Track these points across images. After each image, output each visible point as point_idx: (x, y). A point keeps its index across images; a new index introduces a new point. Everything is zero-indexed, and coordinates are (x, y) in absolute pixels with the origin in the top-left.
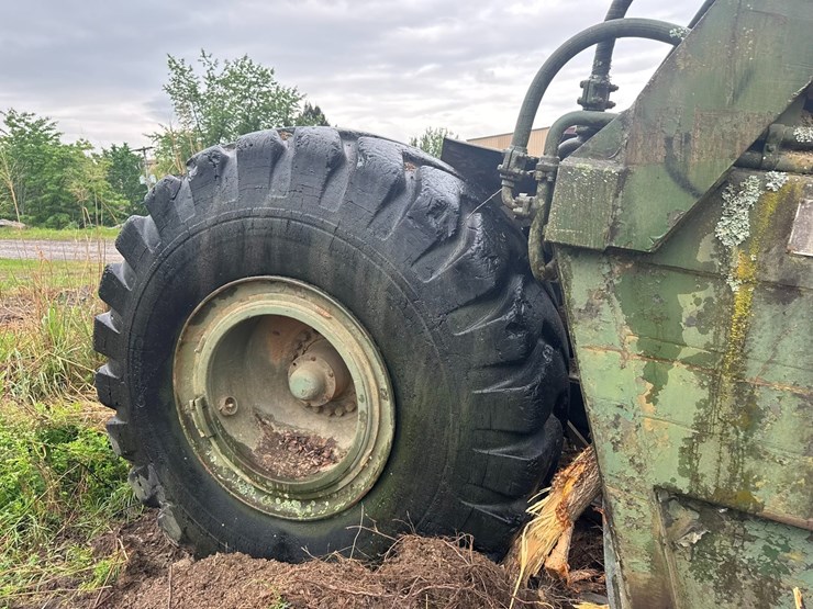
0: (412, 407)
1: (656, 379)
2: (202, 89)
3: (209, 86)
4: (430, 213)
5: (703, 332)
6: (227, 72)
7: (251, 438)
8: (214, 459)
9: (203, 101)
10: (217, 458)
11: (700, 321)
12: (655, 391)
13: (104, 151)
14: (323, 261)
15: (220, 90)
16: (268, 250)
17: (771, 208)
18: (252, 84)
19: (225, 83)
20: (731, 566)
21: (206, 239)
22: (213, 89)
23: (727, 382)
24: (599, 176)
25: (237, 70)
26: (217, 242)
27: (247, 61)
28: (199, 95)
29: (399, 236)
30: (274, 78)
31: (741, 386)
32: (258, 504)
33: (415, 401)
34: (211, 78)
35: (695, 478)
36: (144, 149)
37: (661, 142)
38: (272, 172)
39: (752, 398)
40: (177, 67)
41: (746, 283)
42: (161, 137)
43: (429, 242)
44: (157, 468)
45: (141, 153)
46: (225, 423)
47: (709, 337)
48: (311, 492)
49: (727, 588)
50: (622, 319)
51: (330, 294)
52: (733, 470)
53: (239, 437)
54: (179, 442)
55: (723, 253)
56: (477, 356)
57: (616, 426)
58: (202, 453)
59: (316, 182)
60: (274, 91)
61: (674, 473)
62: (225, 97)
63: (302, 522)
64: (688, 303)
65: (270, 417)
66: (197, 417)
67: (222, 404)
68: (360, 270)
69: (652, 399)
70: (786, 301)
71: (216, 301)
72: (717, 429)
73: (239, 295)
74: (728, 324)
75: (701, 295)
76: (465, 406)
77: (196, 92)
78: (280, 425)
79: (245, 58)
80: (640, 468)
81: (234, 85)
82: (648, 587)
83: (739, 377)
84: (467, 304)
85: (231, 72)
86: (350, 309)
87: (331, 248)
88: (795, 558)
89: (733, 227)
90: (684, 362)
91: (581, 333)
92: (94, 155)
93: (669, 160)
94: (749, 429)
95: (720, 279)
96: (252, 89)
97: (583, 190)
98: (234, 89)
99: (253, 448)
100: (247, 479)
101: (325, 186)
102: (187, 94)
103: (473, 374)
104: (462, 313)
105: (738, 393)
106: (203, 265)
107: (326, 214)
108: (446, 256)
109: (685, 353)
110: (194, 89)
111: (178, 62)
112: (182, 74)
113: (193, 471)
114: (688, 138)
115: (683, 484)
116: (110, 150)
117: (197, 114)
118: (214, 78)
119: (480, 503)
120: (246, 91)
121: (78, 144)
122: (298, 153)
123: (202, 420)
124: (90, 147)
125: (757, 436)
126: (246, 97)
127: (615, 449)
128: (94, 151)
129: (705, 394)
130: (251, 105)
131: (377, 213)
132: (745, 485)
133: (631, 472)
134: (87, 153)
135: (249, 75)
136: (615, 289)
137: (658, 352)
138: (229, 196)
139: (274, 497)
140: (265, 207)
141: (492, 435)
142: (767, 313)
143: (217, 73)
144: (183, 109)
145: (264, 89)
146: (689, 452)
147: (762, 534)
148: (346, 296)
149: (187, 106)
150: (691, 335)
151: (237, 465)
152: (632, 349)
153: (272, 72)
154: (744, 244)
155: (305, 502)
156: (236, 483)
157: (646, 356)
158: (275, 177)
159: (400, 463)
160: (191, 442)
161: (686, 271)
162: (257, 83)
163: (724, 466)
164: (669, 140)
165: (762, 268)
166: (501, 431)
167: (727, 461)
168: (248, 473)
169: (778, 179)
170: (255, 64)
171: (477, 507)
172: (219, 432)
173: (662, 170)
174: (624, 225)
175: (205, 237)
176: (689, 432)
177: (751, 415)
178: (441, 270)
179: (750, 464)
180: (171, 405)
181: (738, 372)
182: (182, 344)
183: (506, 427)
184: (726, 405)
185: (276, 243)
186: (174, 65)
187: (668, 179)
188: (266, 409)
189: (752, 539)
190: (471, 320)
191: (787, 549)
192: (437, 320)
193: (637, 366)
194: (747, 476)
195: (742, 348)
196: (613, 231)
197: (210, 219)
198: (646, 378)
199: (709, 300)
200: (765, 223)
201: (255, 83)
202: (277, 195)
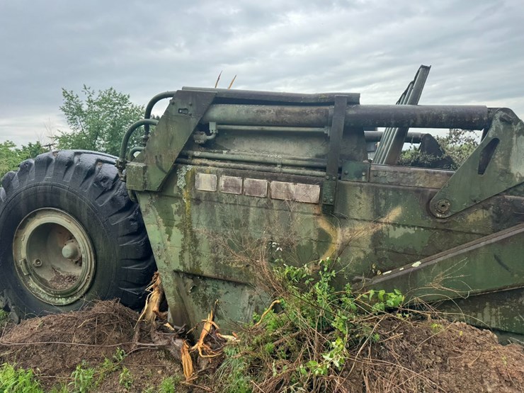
0: (100, 253)
1: (169, 233)
2: (85, 108)
3: (89, 106)
4: (101, 181)
5: (179, 216)
6: (100, 97)
7: (48, 276)
8: (31, 285)
9: (85, 115)
10: (33, 284)
11: (178, 212)
12: (169, 237)
13: (24, 147)
14: (65, 200)
15: (96, 108)
16: (45, 197)
17: (190, 176)
18: (115, 104)
19: (99, 104)
20: (205, 298)
21: (23, 195)
22: (92, 108)
23: (188, 232)
24: (138, 168)
25: (106, 95)
26: (27, 196)
27: (113, 91)
28: (83, 112)
29: (91, 189)
30: (130, 100)
31: (192, 232)
32: (49, 301)
33: (101, 251)
34: (90, 101)
35: (184, 265)
36: (50, 145)
37: (154, 157)
38: (47, 169)
39: (195, 236)
40: (68, 95)
41: (188, 199)
42: (59, 138)
43: (101, 191)
44: (7, 291)
45: (48, 147)
46: (36, 270)
47: (181, 217)
48: (68, 293)
49: (205, 306)
50: (157, 214)
51: (69, 213)
52: (194, 261)
53: (43, 276)
54: (16, 278)
55: (180, 191)
56: (121, 232)
57: (159, 250)
58: (26, 283)
59: (62, 172)
60: (130, 107)
61: (179, 265)
62: (99, 112)
63: (65, 305)
64: (174, 207)
65: (59, 269)
66: (23, 267)
67: (34, 262)
68: (78, 203)
69: (169, 240)
70: (198, 204)
71: (28, 219)
72: (188, 248)
73: (37, 216)
74: (185, 213)
75: (177, 204)
76: (117, 251)
77: (81, 110)
78: (63, 272)
79: (111, 89)
80: (168, 264)
81: (105, 105)
82: (175, 308)
83: (191, 229)
84: (116, 213)
85: (103, 97)
86: (77, 218)
87: (67, 195)
88: (221, 291)
89: (181, 183)
90: (176, 226)
91: (146, 219)
92: (17, 150)
93: (157, 162)
94: (196, 246)
95: (181, 198)
96: (116, 107)
97: (134, 173)
98: (106, 108)
99: (49, 280)
100: (44, 291)
101: (65, 173)
102: (74, 112)
103: (119, 239)
104: (114, 216)
105: (191, 235)
106: (22, 205)
107: (65, 183)
108: (108, 196)
109: (176, 223)
110: (79, 108)
111: (68, 93)
112: (72, 99)
113: (22, 290)
114: (161, 156)
115: (181, 268)
116: (27, 146)
117: (82, 123)
118: (92, 101)
119: (127, 288)
120: (112, 108)
121: (5, 143)
122: (56, 161)
123: (24, 268)
124: (13, 146)
125: (198, 249)
126: (112, 112)
127: (160, 258)
128: (16, 148)
129: (183, 236)
130: (116, 116)
131: (83, 182)
132: (198, 265)
133: (165, 266)
134: (12, 149)
135: (114, 99)
136: (154, 204)
137: (169, 224)
138: (32, 178)
139: (55, 297)
140: (44, 182)
141: (128, 261)
142: (194, 208)
143: (94, 98)
144: (73, 121)
145: (124, 107)
146: (181, 257)
147: (211, 284)
148: (74, 214)
149: (75, 119)
150: (176, 217)
151: (39, 285)
152: (162, 224)
153: (129, 97)
154: (184, 187)
155: (67, 298)
156: (40, 294)
157: (165, 225)
158: (48, 170)
159: (98, 275)
160: (21, 278)
161: (172, 197)
162: (119, 103)
163: (191, 260)
164: (156, 157)
165: (191, 194)
166: (131, 259)
167: (192, 258)
168: (44, 289)
169: (190, 167)
170: (118, 92)
171: (125, 290)
172: (32, 273)
173: (155, 165)
174: (148, 183)
175: (23, 194)
176: (181, 250)
177: (196, 242)
178: (106, 201)
179: (198, 259)
180: (13, 263)
181: (191, 228)
182: (16, 238)
183: (133, 257)
184: (189, 239)
185: (48, 195)
186: (66, 94)
187: (157, 168)
188: (57, 266)
189: (208, 286)
190: (118, 219)
191: (218, 289)
192: (105, 220)
193: (163, 229)
194: (197, 263)
195: (190, 220)
196: (145, 184)
197: (24, 187)
198: (167, 233)
199: (179, 205)
200: (189, 181)
201: (117, 104)
202: (48, 177)
